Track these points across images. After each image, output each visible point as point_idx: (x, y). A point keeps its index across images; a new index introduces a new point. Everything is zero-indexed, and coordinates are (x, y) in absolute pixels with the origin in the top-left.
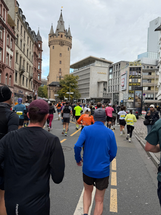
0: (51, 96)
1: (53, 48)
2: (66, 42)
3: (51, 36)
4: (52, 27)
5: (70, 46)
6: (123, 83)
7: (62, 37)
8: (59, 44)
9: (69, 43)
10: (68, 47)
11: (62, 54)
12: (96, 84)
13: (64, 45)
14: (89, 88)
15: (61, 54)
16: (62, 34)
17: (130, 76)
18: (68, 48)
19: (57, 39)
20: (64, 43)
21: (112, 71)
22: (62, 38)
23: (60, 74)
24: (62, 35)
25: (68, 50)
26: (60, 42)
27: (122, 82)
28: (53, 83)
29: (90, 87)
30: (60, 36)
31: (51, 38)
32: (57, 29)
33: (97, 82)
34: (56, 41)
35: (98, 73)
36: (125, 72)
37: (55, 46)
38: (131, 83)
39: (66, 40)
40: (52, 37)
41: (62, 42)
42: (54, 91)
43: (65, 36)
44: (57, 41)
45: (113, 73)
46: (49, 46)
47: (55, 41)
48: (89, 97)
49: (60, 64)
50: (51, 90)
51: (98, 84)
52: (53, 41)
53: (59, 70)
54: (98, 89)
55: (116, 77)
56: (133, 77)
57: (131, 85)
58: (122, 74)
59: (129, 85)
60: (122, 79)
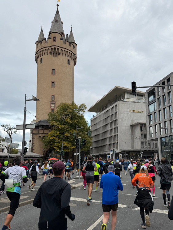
0: (34, 148)
1: (41, 62)
2: (63, 49)
7: (54, 40)
8: (51, 53)
10: (66, 58)
11: (56, 70)
12: (128, 128)
13: (59, 54)
14: (117, 135)
15: (53, 70)
16: (54, 36)
18: (69, 60)
19: (46, 46)
20: (60, 51)
21: (154, 97)
22: (55, 42)
23: (53, 105)
24: (55, 38)
26: (52, 49)
29: (118, 133)
30: (52, 39)
32: (50, 33)
33: (129, 125)
34: (46, 50)
35: (130, 111)
37: (43, 57)
39: (64, 46)
41: (55, 49)
42: (40, 137)
43: (61, 39)
44: (47, 48)
45: (157, 100)
46: (36, 61)
47: (44, 49)
48: (118, 150)
49: (52, 88)
50: (35, 135)
51: (131, 129)
52: (40, 51)
53: (51, 99)
54: (131, 136)
55: (164, 105)
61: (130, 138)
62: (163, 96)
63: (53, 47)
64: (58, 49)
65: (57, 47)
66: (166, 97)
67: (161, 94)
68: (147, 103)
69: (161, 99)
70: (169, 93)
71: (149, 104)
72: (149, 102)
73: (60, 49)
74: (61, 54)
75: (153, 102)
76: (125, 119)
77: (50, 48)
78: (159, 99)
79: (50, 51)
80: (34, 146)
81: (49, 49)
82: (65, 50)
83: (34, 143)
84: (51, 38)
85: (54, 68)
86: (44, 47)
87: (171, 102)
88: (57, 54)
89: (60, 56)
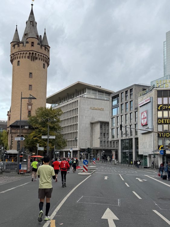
0: (12, 145)
1: (18, 65)
2: (40, 54)
3: (14, 46)
4: (17, 30)
5: (47, 61)
6: (145, 120)
7: (32, 45)
8: (28, 57)
9: (45, 56)
10: (43, 62)
11: (33, 74)
12: (88, 125)
13: (36, 58)
14: (77, 132)
15: (31, 73)
16: (33, 41)
18: (44, 64)
19: (24, 49)
20: (37, 56)
21: (118, 102)
22: (33, 47)
23: (30, 107)
24: (33, 43)
25: (44, 67)
28: (17, 122)
30: (30, 44)
31: (14, 48)
32: (25, 35)
34: (24, 53)
35: (91, 108)
36: (147, 100)
37: (21, 60)
38: (161, 119)
39: (40, 51)
40: (16, 46)
42: (18, 135)
43: (38, 44)
44: (25, 52)
46: (12, 61)
47: (22, 52)
48: (76, 147)
49: (30, 91)
50: (13, 134)
51: (91, 126)
52: (17, 53)
53: (28, 101)
54: (91, 134)
55: (126, 111)
56: (165, 108)
57: (162, 123)
58: (142, 103)
59: (158, 123)
60: (142, 113)
61: (89, 136)
62: (126, 103)
63: (31, 52)
64: (36, 54)
65: (35, 53)
66: (128, 104)
67: (124, 101)
68: (111, 107)
69: (124, 106)
70: (131, 102)
71: (113, 107)
72: (112, 106)
73: (37, 54)
74: (38, 59)
75: (116, 106)
76: (86, 116)
77: (28, 53)
78: (122, 105)
79: (28, 55)
80: (13, 144)
81: (26, 53)
82: (41, 55)
83: (13, 141)
84: (29, 42)
85: (31, 72)
86: (22, 50)
87: (132, 110)
88: (35, 59)
89: (37, 60)
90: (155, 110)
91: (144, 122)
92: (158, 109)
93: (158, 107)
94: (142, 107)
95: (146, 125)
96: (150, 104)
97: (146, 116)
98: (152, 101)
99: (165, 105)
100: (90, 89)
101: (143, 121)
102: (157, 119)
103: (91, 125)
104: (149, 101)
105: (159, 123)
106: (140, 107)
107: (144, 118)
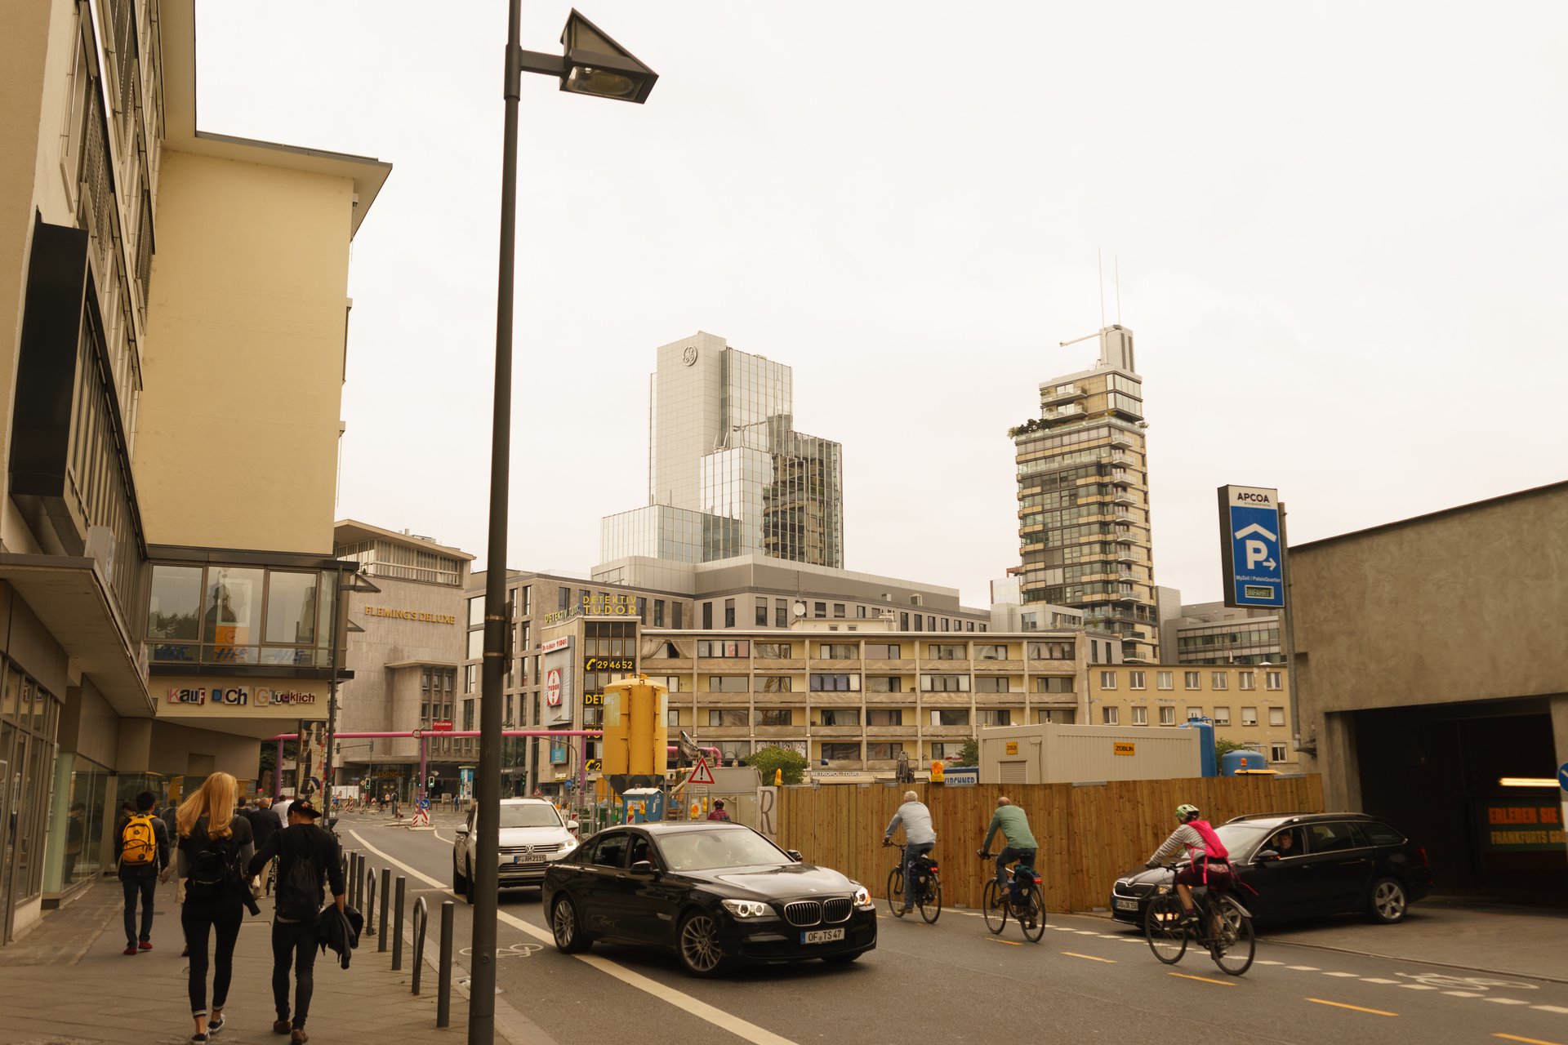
6: (557, 692)
12: (376, 676)
17: (587, 660)
27: (551, 684)
33: (380, 666)
36: (562, 642)
38: (592, 694)
51: (386, 680)
56: (603, 666)
57: (595, 703)
58: (551, 646)
59: (584, 704)
60: (550, 673)
61: (381, 716)
70: (525, 623)
76: (370, 644)
90: (579, 671)
91: (554, 699)
92: (585, 669)
93: (586, 664)
94: (550, 657)
95: (558, 705)
96: (568, 654)
97: (557, 682)
98: (572, 645)
99: (602, 659)
100: (390, 545)
101: (550, 693)
102: (582, 693)
103: (386, 674)
104: (566, 646)
105: (587, 703)
106: (547, 654)
107: (553, 688)
